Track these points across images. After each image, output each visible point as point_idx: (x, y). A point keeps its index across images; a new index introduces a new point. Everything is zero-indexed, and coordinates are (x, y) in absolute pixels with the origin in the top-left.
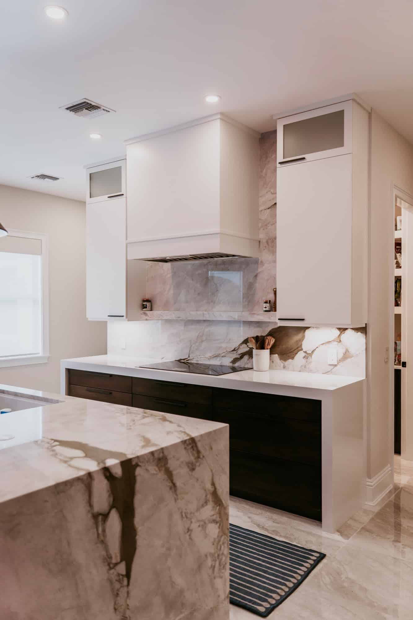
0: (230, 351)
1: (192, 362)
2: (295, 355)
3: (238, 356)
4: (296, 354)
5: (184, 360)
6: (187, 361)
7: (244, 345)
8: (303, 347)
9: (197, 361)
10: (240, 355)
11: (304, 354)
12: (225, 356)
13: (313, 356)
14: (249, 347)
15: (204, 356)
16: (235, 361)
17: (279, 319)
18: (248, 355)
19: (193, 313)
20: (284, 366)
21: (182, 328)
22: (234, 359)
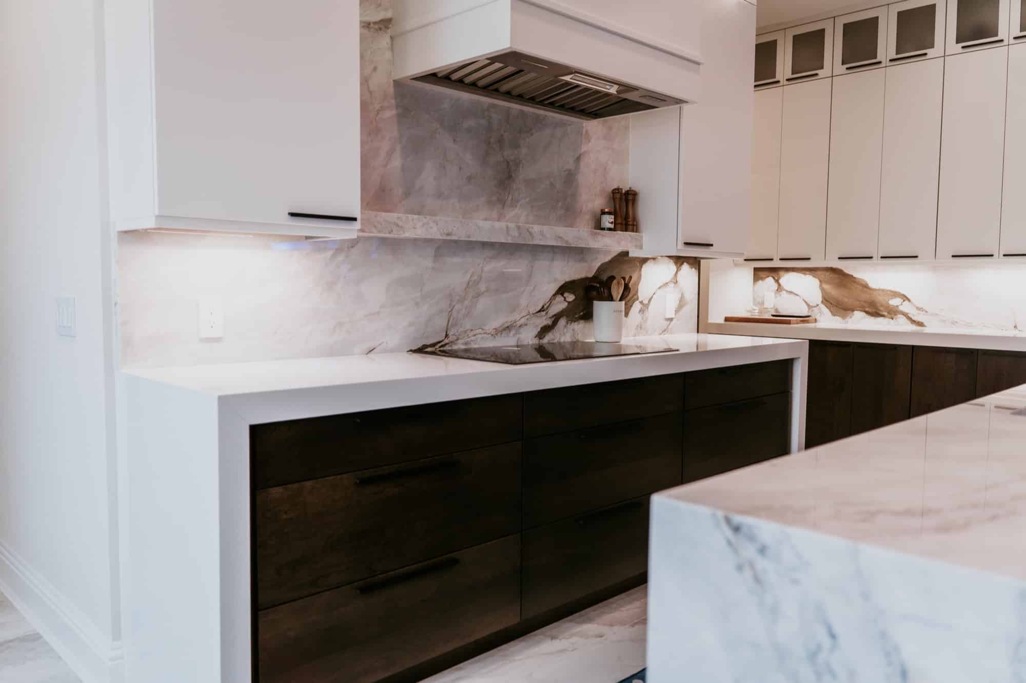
0: (534, 312)
1: (455, 347)
2: (630, 309)
3: (549, 322)
4: (631, 306)
5: (433, 345)
6: (442, 349)
7: (559, 298)
8: (639, 294)
9: (466, 344)
10: (553, 319)
11: (639, 307)
12: (526, 325)
13: (650, 307)
14: (567, 302)
15: (482, 329)
16: (545, 330)
17: (685, 243)
18: (565, 317)
21: (428, 263)
22: (542, 328)
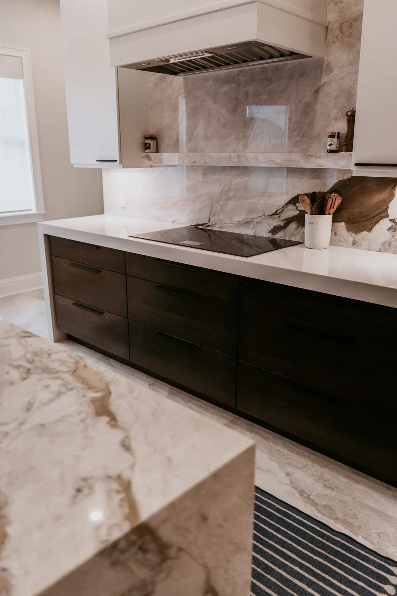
0: (269, 214)
1: (214, 229)
2: (375, 225)
3: (282, 224)
4: (377, 222)
5: (202, 225)
6: (207, 228)
7: (291, 207)
8: (390, 212)
9: (220, 227)
10: (285, 222)
11: (390, 224)
12: (261, 222)
14: (298, 210)
15: (231, 221)
16: (275, 230)
17: (356, 164)
18: (296, 222)
19: (215, 155)
20: (354, 241)
21: (200, 178)
22: (274, 227)
